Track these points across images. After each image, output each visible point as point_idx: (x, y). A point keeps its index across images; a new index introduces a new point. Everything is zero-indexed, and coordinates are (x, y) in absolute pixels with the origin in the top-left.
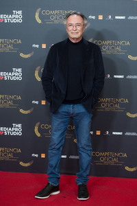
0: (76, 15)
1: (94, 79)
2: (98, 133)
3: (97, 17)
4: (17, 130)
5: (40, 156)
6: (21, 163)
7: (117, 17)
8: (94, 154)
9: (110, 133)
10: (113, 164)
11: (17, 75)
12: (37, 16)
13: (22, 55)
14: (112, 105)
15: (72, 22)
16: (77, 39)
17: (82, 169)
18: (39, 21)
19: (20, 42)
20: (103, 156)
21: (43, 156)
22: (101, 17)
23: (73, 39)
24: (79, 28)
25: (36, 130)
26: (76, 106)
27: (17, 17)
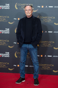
0: (28, 6)
1: (38, 33)
2: (42, 56)
3: (41, 7)
4: (7, 55)
5: (17, 66)
6: (9, 69)
7: (49, 7)
8: (40, 65)
9: (47, 56)
10: (48, 69)
11: (7, 31)
12: (16, 6)
13: (9, 23)
14: (47, 44)
15: (27, 9)
16: (30, 16)
17: (36, 72)
18: (17, 8)
19: (8, 17)
20: (44, 66)
21: (18, 66)
22: (43, 7)
23: (28, 16)
24: (30, 11)
25: (15, 55)
26: (29, 45)
27: (7, 7)
